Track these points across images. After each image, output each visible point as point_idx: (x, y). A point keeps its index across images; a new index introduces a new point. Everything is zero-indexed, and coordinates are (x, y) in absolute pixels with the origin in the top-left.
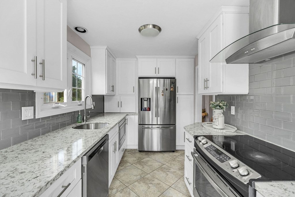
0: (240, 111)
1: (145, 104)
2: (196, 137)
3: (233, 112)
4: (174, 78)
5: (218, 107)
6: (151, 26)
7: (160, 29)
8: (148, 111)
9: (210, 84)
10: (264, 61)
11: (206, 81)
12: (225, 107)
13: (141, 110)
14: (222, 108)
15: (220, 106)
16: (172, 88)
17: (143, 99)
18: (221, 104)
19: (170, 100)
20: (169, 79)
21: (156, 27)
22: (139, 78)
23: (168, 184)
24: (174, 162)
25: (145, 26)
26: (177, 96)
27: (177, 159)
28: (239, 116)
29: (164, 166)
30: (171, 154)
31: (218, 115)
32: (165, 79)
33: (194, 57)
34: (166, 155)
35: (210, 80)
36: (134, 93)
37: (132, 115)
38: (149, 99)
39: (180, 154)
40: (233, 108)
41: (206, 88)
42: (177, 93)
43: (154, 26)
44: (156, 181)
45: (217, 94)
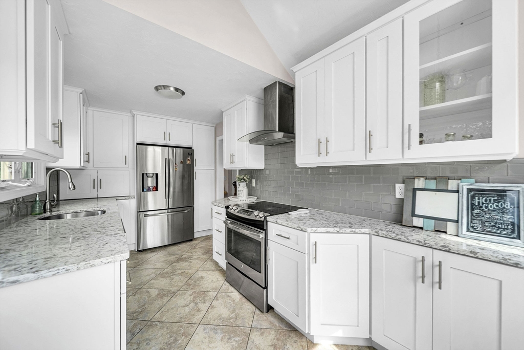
0: (259, 183)
1: (150, 182)
2: (227, 207)
3: (254, 185)
4: (191, 148)
5: (243, 180)
6: (172, 89)
7: (183, 93)
8: (153, 191)
9: (236, 159)
10: (273, 145)
11: (232, 156)
12: (248, 180)
13: (143, 191)
14: (246, 181)
15: (244, 179)
16: (189, 160)
17: (145, 175)
18: (245, 178)
19: (183, 177)
20: (182, 149)
21: (179, 91)
22: (138, 144)
23: (194, 269)
24: (195, 250)
25: (165, 87)
26: (195, 171)
27: (198, 246)
28: (258, 188)
29: (184, 256)
30: (189, 243)
31: (242, 188)
32: (174, 149)
33: (215, 126)
34: (183, 246)
35: (236, 156)
36: (127, 166)
37: (125, 199)
38: (155, 175)
39: (199, 241)
40: (254, 181)
41: (232, 162)
42: (195, 168)
43: (177, 90)
44: (179, 272)
45: (240, 169)
